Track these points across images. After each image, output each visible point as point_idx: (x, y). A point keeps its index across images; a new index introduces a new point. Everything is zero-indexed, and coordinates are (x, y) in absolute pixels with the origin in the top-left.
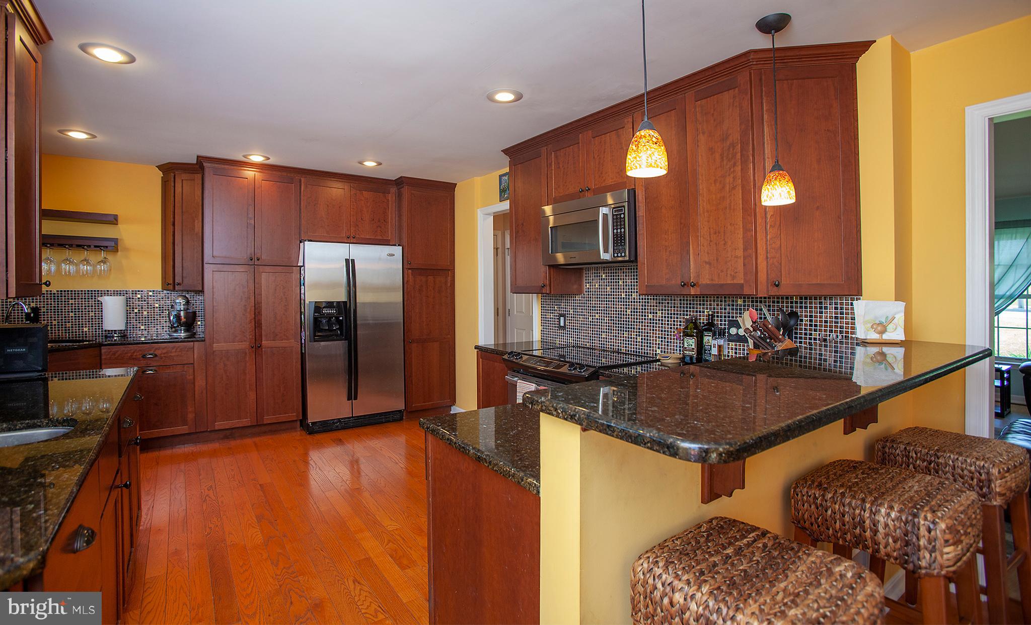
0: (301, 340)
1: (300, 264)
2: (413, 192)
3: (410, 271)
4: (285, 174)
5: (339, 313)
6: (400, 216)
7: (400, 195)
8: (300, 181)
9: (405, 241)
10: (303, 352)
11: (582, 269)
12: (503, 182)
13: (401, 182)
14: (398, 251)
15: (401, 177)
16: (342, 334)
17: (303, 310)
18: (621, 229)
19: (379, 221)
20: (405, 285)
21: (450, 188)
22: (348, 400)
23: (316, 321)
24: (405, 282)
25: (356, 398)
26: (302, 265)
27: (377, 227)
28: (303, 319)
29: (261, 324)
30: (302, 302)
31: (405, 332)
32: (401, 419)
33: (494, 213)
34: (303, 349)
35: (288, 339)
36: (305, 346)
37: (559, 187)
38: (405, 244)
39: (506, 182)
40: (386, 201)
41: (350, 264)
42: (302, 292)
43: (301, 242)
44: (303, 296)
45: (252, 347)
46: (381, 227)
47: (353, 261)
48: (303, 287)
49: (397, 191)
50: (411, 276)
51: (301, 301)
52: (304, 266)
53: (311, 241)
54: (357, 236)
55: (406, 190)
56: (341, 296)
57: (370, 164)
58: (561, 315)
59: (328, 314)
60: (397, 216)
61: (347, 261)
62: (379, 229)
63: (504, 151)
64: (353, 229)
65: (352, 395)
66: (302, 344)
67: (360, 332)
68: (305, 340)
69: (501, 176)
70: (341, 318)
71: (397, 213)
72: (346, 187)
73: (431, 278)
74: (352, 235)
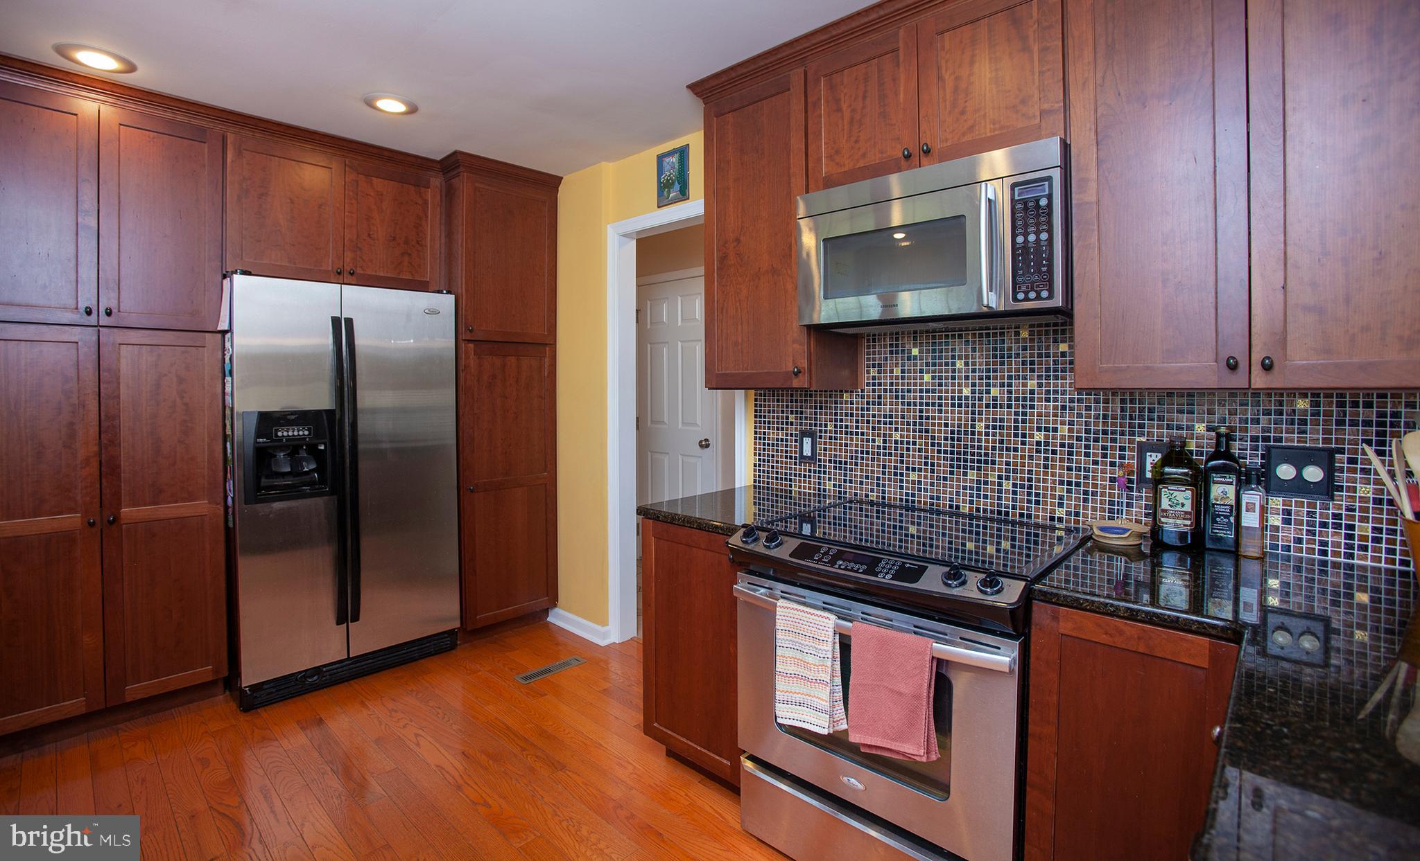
0: (226, 497)
1: (223, 326)
2: (477, 185)
3: (471, 345)
4: (185, 119)
5: (317, 433)
6: (450, 235)
7: (449, 194)
8: (224, 139)
9: (461, 288)
10: (231, 525)
11: (861, 336)
12: (666, 167)
13: (455, 164)
14: (446, 302)
15: (455, 153)
16: (322, 481)
17: (229, 432)
18: (1037, 233)
19: (407, 242)
20: (461, 375)
21: (550, 184)
22: (338, 624)
23: (262, 456)
24: (461, 368)
25: (356, 618)
26: (226, 328)
27: (403, 254)
28: (229, 451)
29: (119, 466)
30: (228, 412)
31: (461, 469)
32: (453, 647)
33: (638, 233)
34: (231, 518)
35: (191, 497)
36: (234, 514)
37: (837, 152)
38: (462, 290)
39: (673, 168)
40: (420, 202)
41: (342, 328)
42: (228, 389)
43: (225, 277)
44: (228, 399)
45: (92, 525)
46: (410, 255)
47: (349, 322)
48: (228, 379)
49: (444, 183)
50: (472, 356)
51: (225, 412)
52: (230, 331)
53: (249, 273)
54: (359, 271)
55: (464, 185)
56: (320, 398)
57: (391, 106)
58: (804, 434)
59: (289, 438)
60: (443, 236)
61: (336, 322)
62: (406, 258)
63: (688, 87)
64: (349, 256)
65: (347, 611)
66: (226, 507)
67: (364, 465)
68: (233, 499)
69: (660, 158)
70: (322, 447)
71: (443, 228)
72: (334, 166)
73: (511, 360)
74: (347, 268)
